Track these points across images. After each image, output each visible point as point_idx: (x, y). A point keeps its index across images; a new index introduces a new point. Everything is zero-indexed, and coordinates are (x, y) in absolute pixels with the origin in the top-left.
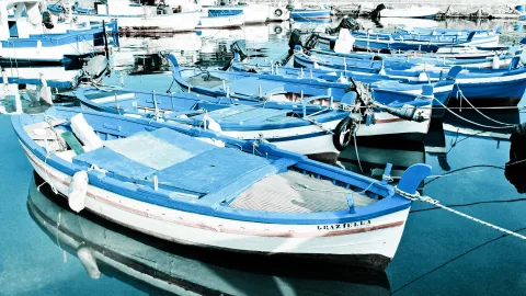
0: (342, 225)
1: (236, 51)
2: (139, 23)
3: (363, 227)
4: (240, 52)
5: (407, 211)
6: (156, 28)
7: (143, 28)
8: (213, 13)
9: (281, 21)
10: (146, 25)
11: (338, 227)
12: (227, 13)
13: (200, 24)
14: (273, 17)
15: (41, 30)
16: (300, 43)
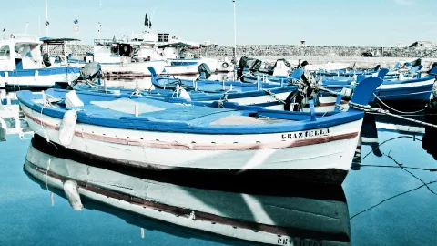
0: (304, 133)
1: (202, 71)
2: (117, 69)
3: (322, 136)
4: (206, 71)
5: (361, 121)
6: (130, 72)
7: (120, 73)
8: (174, 64)
9: (227, 72)
10: (123, 70)
11: (301, 135)
12: (185, 64)
13: (164, 71)
14: (221, 69)
15: (41, 66)
16: (247, 67)
